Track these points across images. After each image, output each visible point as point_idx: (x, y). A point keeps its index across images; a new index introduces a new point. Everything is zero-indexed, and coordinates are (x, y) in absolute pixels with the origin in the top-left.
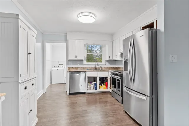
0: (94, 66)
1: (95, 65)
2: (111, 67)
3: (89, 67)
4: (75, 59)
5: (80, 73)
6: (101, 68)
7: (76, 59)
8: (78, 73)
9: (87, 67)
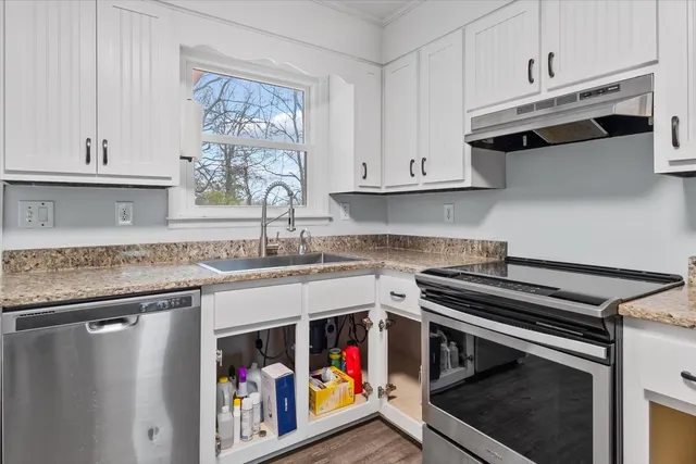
0: (252, 233)
1: (264, 227)
2: (360, 237)
3: (217, 245)
4: (91, 168)
5: (137, 309)
6: (303, 241)
7: (96, 172)
8: (118, 315)
9: (199, 245)
